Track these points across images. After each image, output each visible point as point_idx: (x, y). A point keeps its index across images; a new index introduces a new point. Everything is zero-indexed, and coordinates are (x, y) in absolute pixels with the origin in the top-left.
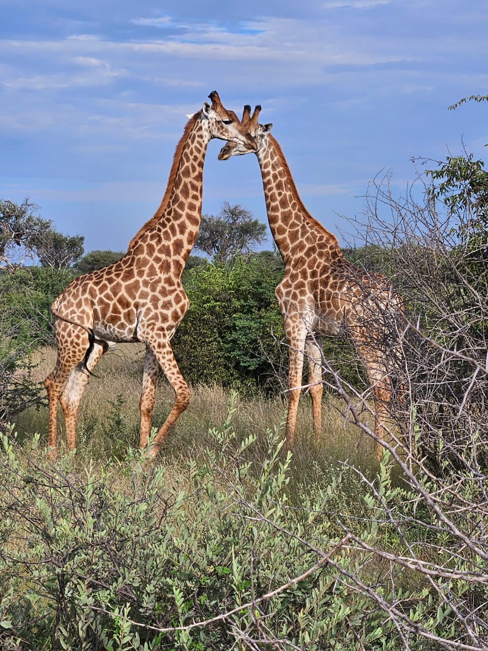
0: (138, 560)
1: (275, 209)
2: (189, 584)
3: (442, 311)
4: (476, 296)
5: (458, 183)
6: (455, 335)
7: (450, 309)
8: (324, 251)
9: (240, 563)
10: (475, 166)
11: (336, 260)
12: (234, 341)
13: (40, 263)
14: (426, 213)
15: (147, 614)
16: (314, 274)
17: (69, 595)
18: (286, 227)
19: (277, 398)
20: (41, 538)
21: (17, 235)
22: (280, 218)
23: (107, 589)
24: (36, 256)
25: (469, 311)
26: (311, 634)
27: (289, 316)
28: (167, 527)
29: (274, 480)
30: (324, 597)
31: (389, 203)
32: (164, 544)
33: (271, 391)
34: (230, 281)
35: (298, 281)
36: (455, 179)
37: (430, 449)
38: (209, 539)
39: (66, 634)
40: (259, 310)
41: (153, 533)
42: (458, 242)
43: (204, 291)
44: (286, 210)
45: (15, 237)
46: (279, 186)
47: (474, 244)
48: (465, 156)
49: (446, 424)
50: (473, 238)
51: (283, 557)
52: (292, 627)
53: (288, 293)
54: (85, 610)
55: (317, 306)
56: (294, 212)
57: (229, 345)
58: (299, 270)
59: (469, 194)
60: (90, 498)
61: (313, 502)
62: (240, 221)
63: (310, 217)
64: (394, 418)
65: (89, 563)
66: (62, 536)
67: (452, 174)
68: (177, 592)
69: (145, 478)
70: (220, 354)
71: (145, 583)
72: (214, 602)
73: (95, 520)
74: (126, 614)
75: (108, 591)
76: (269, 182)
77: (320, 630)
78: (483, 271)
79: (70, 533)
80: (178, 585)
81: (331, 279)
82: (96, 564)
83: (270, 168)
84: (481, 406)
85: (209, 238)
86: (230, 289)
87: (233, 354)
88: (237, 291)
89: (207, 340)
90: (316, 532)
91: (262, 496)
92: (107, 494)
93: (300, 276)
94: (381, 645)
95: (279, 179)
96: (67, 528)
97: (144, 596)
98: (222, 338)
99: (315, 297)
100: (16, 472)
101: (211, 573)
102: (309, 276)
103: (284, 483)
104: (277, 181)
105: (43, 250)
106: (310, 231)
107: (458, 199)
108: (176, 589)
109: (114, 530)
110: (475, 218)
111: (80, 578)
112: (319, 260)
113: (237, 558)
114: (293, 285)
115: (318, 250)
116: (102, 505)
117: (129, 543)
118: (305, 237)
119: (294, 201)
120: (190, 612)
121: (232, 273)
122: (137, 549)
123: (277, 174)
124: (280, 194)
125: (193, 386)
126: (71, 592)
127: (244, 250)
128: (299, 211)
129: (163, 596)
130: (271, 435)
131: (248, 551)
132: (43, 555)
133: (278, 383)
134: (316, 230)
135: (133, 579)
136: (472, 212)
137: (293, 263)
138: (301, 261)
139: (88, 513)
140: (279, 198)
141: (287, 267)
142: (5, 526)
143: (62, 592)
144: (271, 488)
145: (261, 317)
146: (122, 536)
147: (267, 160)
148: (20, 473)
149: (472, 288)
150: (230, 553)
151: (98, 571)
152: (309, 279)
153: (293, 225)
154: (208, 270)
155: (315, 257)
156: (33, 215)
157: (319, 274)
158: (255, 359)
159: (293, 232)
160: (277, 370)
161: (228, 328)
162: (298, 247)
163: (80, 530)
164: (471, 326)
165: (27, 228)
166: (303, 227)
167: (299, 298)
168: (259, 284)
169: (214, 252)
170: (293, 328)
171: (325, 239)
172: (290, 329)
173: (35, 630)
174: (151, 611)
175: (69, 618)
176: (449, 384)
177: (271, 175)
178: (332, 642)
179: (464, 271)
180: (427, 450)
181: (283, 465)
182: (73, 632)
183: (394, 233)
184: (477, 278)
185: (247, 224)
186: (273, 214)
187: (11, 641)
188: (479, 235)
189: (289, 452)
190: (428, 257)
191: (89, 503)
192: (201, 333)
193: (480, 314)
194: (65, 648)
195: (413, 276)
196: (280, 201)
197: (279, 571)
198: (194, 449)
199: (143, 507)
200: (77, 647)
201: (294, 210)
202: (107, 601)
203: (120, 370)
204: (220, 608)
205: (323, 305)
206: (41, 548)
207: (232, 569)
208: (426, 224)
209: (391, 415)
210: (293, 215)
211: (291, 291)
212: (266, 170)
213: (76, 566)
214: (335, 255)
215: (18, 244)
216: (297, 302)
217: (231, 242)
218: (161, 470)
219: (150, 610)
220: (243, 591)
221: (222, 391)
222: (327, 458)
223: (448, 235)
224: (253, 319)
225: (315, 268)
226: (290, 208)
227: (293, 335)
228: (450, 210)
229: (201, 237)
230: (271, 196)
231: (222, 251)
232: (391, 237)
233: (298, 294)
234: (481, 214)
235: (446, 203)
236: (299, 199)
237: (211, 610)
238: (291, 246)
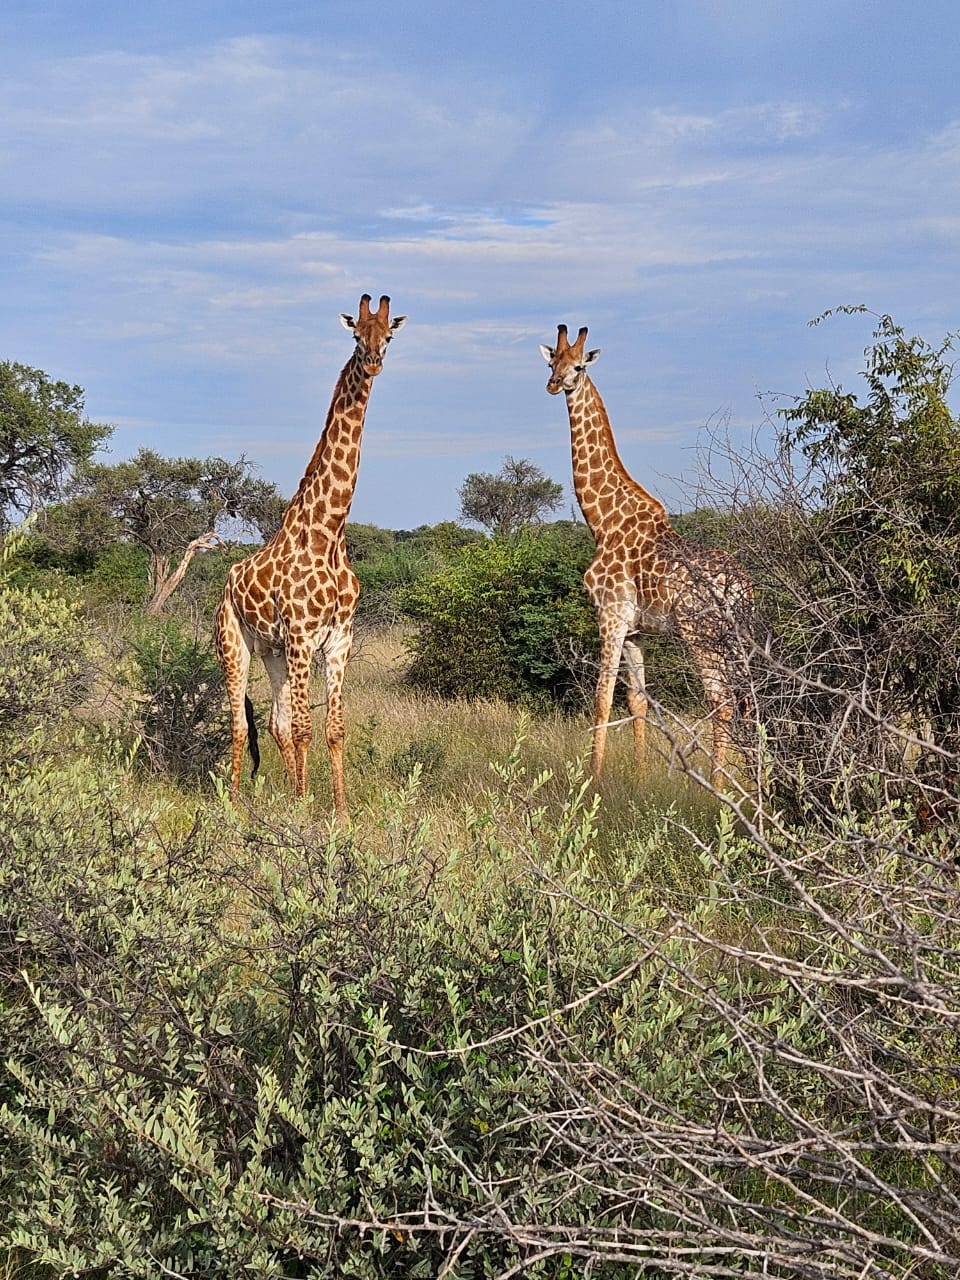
0: (397, 943)
1: (583, 469)
2: (466, 974)
3: (801, 599)
4: (847, 578)
5: (821, 426)
6: (818, 630)
7: (811, 595)
8: (647, 522)
9: (534, 945)
10: (845, 402)
11: (663, 534)
12: (522, 642)
13: (263, 540)
14: (778, 467)
15: (411, 1016)
16: (633, 554)
17: (307, 991)
18: (595, 493)
19: (580, 714)
20: (267, 915)
21: (232, 503)
22: (588, 480)
23: (357, 982)
24: (258, 531)
25: (837, 599)
26: (631, 1042)
27: (605, 608)
28: (435, 898)
29: (577, 832)
30: (647, 991)
31: (728, 455)
32: (432, 921)
33: (571, 707)
34: (516, 563)
35: (612, 563)
36: (817, 420)
37: (786, 785)
38: (491, 911)
39: (303, 1044)
40: (554, 601)
41: (417, 906)
42: (822, 504)
43: (481, 577)
44: (597, 470)
45: (228, 506)
46: (591, 438)
47: (844, 508)
48: (831, 389)
49: (808, 750)
50: (843, 500)
51: (590, 937)
52: (604, 1033)
53: (601, 580)
54: (328, 1011)
55: (639, 594)
56: (607, 473)
57: (516, 647)
58: (614, 549)
59: (836, 440)
60: (333, 860)
61: (629, 857)
62: (528, 480)
63: (629, 479)
64: (736, 743)
65: (332, 948)
66: (295, 912)
67: (814, 413)
68: (449, 986)
69: (405, 832)
70: (504, 658)
71: (407, 972)
72: (499, 999)
73: (340, 889)
74: (382, 1017)
75: (358, 985)
76: (579, 432)
77: (642, 1039)
78: (857, 544)
79: (307, 908)
80: (451, 976)
81: (656, 559)
82: (341, 949)
83: (582, 413)
84: (856, 725)
85: (487, 505)
86: (516, 573)
87: (522, 657)
88: (525, 575)
89: (486, 640)
90: (634, 900)
91: (561, 854)
92: (355, 854)
93: (615, 557)
94: (725, 1054)
95: (593, 428)
96: (303, 901)
97: (406, 991)
98: (506, 637)
99: (637, 583)
100: (234, 826)
101: (495, 959)
102: (627, 555)
103: (590, 836)
104: (590, 431)
105: (265, 523)
106: (628, 497)
107: (822, 447)
108: (449, 982)
109: (365, 903)
110: (845, 472)
111: (320, 968)
112: (640, 535)
113: (530, 939)
114: (607, 568)
115: (639, 522)
116: (349, 868)
117: (386, 920)
118: (622, 505)
119: (609, 459)
120: (468, 1012)
121: (517, 553)
122: (396, 928)
123: (591, 421)
124: (591, 449)
125: (469, 701)
126: (308, 987)
127: (533, 520)
128: (615, 471)
129: (431, 990)
130: (573, 770)
131: (544, 928)
132: (271, 938)
133: (581, 696)
134: (636, 496)
135: (392, 968)
136: (841, 464)
137: (606, 540)
138: (616, 537)
139: (330, 880)
140: (589, 455)
141: (599, 547)
142: (220, 896)
143: (297, 987)
144: (573, 844)
145: (556, 610)
146: (375, 910)
147: (580, 402)
148: (239, 829)
149: (842, 568)
150: (520, 932)
151: (344, 958)
152: (628, 560)
153: (606, 490)
154: (486, 548)
155: (634, 531)
156: (252, 476)
157: (640, 553)
158: (549, 665)
159: (605, 498)
160: (579, 679)
161: (513, 624)
162: (611, 519)
163: (319, 905)
164: (841, 619)
165: (244, 494)
166: (619, 492)
167: (616, 584)
168: (554, 565)
169: (494, 522)
170: (610, 624)
171: (648, 507)
172: (606, 625)
173: (262, 1035)
174: (415, 1012)
175: (306, 1021)
176: (811, 696)
177: (583, 423)
178: (660, 1053)
179: (830, 545)
180: (782, 785)
181: (589, 812)
182: (313, 1039)
183: (734, 495)
184: (849, 554)
185: (537, 485)
186: (580, 475)
187: (231, 1051)
188: (850, 495)
189: (597, 795)
190: (781, 527)
191: (331, 867)
192: (477, 631)
193: (852, 602)
194: (302, 1061)
195: (760, 553)
196: (591, 459)
197: (586, 957)
198: (471, 786)
199: (404, 871)
200: (318, 1059)
201: (608, 471)
202: (357, 998)
203: (371, 681)
204: (508, 1007)
205: (647, 594)
206: (269, 929)
207: (522, 952)
208: (779, 483)
209: (733, 739)
210: (606, 477)
211: (604, 576)
212: (577, 416)
213: (314, 952)
214: (661, 527)
215: (233, 515)
216: (613, 591)
217: (516, 509)
218: (427, 821)
219: (414, 1009)
220: (539, 983)
221: (507, 707)
222: (648, 797)
223: (809, 496)
224: (547, 612)
225: (635, 545)
226: (603, 468)
227: (608, 633)
228: (811, 462)
229: (476, 503)
230: (580, 451)
231: (504, 522)
232: (730, 502)
233: (614, 581)
234: (854, 466)
235: (806, 454)
236: (616, 455)
237: (495, 1009)
238: (602, 518)
